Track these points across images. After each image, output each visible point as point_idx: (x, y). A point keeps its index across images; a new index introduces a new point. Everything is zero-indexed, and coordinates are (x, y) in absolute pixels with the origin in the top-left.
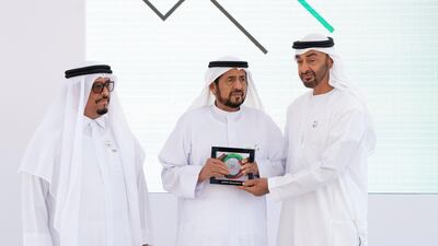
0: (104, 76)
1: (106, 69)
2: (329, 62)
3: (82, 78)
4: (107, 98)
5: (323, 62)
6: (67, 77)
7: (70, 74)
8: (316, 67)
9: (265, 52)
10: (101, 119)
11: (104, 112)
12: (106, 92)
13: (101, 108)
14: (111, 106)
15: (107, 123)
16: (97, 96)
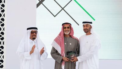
2: (91, 27)
5: (89, 27)
8: (88, 28)
9: (79, 25)
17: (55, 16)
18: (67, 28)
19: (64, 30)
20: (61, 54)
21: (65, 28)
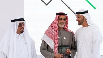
0: (22, 21)
1: (23, 19)
3: (16, 22)
4: (23, 28)
6: (12, 22)
7: (13, 21)
10: (22, 34)
11: (22, 32)
12: (23, 26)
13: (22, 31)
14: (25, 30)
15: (24, 35)
16: (20, 28)
17: (47, 5)
18: (63, 20)
19: (60, 21)
20: (53, 50)
21: (61, 19)
